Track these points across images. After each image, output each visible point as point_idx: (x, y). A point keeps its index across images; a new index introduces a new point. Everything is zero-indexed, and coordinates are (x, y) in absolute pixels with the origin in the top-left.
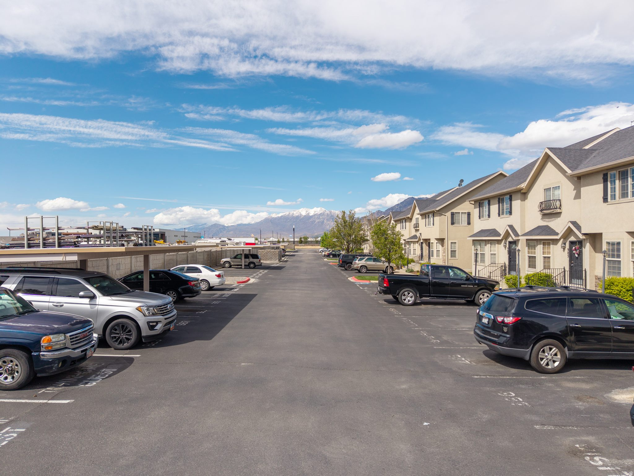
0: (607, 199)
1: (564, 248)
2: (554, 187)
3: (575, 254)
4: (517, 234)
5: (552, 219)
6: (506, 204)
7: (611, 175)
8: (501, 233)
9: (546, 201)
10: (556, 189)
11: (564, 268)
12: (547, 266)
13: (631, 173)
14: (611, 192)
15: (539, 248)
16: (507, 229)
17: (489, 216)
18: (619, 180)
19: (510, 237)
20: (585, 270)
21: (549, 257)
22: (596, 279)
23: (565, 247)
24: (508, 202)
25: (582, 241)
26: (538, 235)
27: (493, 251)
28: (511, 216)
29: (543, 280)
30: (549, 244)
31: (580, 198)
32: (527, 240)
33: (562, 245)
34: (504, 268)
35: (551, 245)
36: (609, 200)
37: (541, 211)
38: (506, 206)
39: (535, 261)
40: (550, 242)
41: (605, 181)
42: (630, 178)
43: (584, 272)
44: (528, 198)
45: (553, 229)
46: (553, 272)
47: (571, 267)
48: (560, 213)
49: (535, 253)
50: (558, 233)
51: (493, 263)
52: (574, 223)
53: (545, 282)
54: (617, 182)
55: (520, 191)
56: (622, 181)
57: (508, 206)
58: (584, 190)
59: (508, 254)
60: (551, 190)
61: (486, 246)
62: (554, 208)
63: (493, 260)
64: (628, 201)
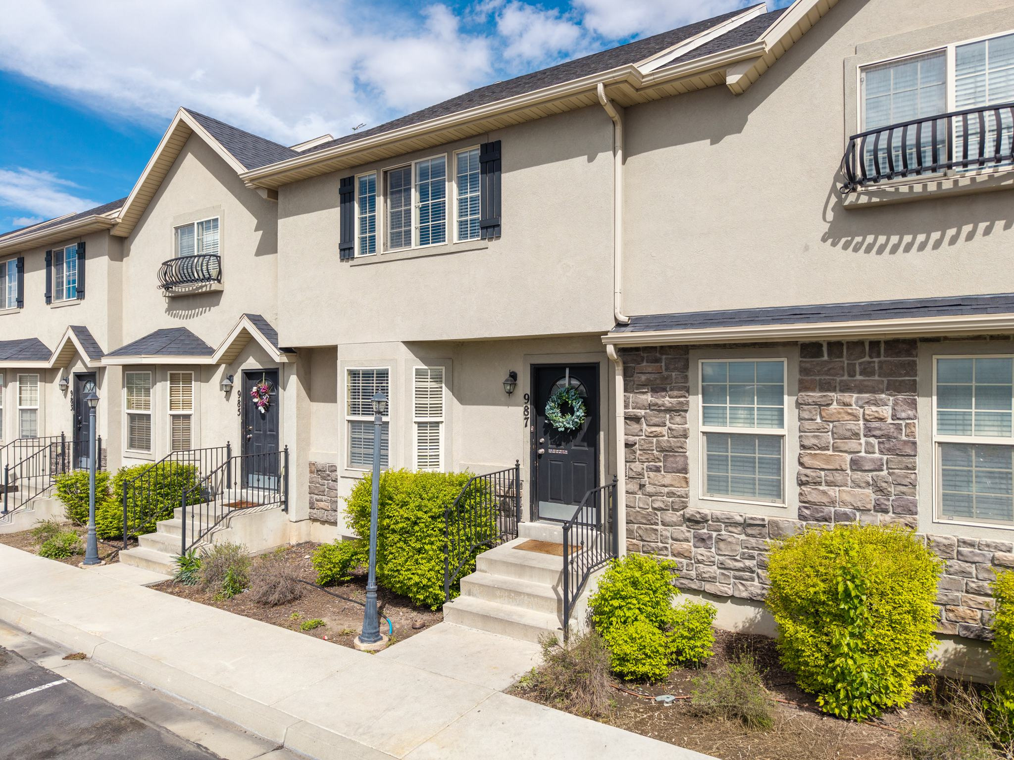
0: (352, 249)
1: (228, 389)
2: (202, 223)
3: (257, 407)
4: (96, 352)
5: (197, 310)
6: (69, 267)
7: (363, 184)
8: (53, 351)
9: (179, 259)
10: (208, 228)
11: (228, 446)
12: (180, 442)
13: (418, 178)
14: (363, 231)
15: (161, 391)
16: (69, 338)
17: (20, 302)
18: (385, 195)
19: (79, 362)
20: (286, 451)
21: (187, 417)
22: (311, 472)
23: (232, 387)
24: (74, 262)
25: (278, 369)
26: (158, 352)
27: (29, 402)
28: (82, 302)
29: (168, 486)
30: (187, 380)
31: (274, 250)
32: (126, 367)
33: (222, 381)
34: (59, 450)
35: (193, 382)
36: (357, 253)
37: (167, 286)
38: (67, 273)
39: (149, 429)
40: (191, 374)
41: (346, 198)
42: (416, 190)
43: (283, 455)
44: (132, 253)
45: (198, 339)
46: (198, 457)
47: (246, 443)
48: (218, 293)
49: (147, 406)
50: (211, 348)
51: (28, 437)
52: (257, 320)
53: (176, 490)
54: (380, 201)
55: (109, 230)
56: (391, 201)
57: (74, 274)
58: (286, 226)
59: (73, 409)
60: (193, 231)
61: (6, 386)
62: (201, 277)
63: (28, 428)
64: (410, 255)
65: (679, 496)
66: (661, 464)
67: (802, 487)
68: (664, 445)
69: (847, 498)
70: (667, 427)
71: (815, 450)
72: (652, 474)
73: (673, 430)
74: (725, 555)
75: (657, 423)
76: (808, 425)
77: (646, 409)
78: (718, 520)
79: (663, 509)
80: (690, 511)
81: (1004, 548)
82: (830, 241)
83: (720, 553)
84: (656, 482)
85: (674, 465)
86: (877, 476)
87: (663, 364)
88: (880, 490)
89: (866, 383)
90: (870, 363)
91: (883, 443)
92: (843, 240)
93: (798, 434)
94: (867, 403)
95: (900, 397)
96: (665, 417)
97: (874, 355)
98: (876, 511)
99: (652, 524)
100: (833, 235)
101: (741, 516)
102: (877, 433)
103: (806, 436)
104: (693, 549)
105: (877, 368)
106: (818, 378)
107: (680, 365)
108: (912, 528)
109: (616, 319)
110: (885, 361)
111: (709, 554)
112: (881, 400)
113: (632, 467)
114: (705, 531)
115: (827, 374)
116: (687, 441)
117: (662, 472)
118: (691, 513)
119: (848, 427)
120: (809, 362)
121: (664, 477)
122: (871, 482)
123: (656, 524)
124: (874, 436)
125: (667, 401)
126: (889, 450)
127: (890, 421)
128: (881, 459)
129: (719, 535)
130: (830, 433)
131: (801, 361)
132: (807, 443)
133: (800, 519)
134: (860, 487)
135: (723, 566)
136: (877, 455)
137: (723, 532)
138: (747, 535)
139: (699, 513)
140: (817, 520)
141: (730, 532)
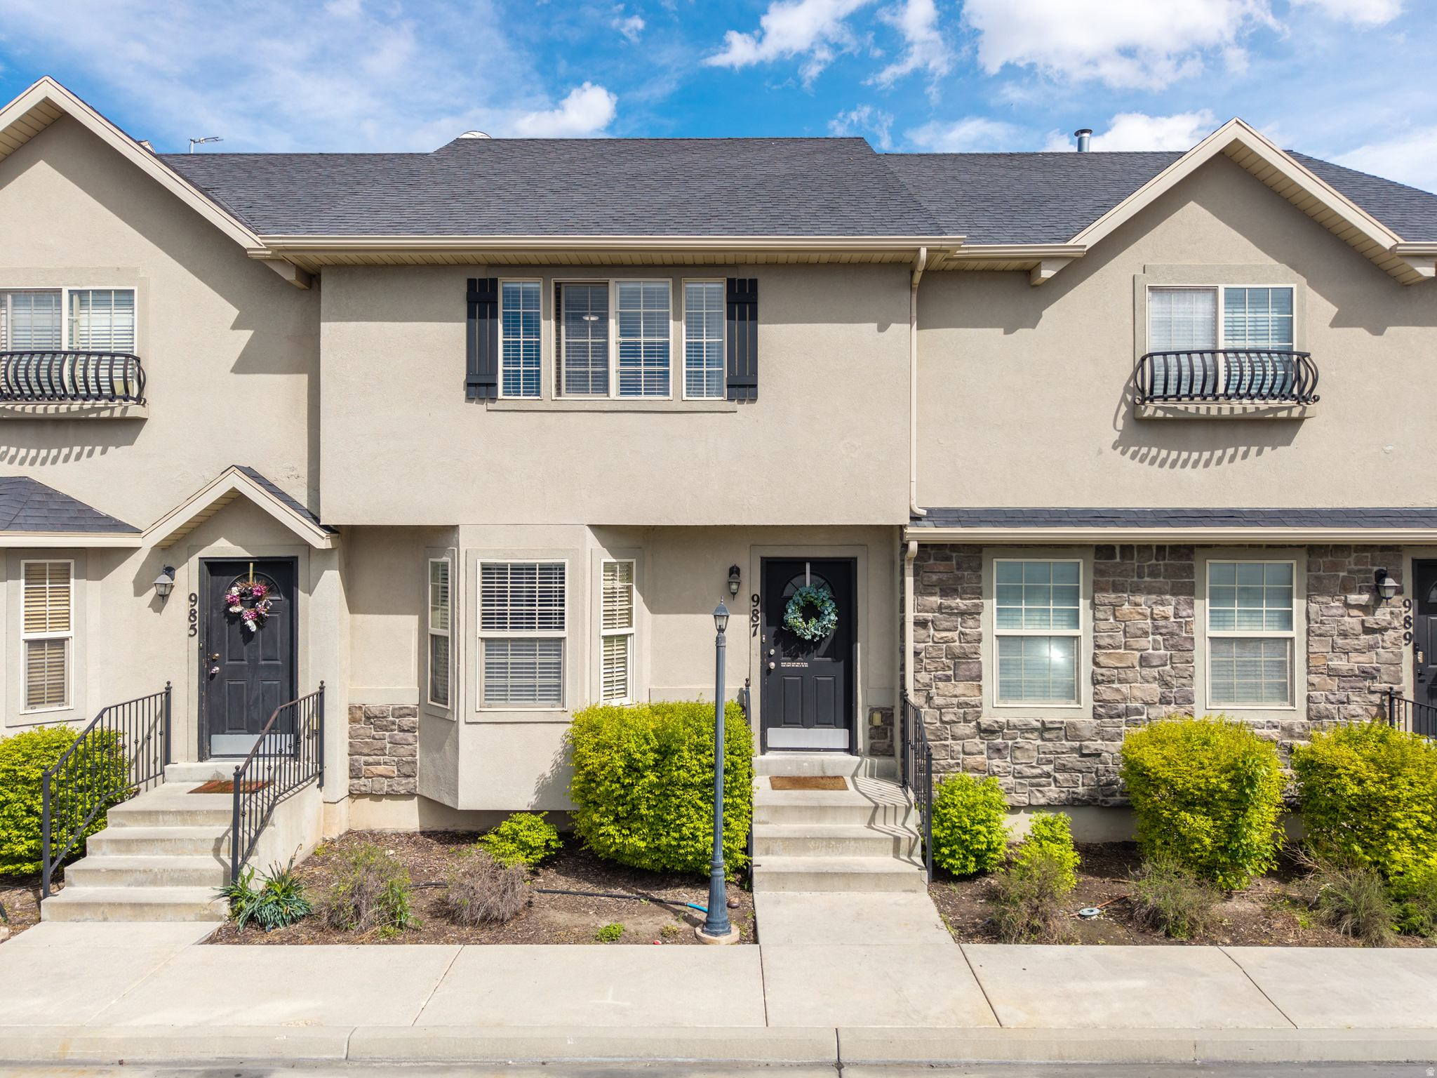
0: (489, 387)
1: (163, 590)
2: (81, 293)
3: (241, 620)
7: (512, 294)
10: (102, 304)
11: (164, 693)
12: (43, 689)
13: (618, 304)
14: (515, 362)
18: (558, 318)
20: (321, 690)
21: (61, 644)
22: (354, 721)
23: (171, 586)
25: (295, 558)
26: (11, 526)
30: (62, 575)
31: (312, 368)
35: (72, 580)
36: (500, 395)
40: (66, 565)
41: (480, 312)
42: (615, 319)
45: (73, 501)
47: (210, 681)
48: (135, 424)
54: (546, 324)
60: (58, 303)
64: (607, 407)
65: (973, 706)
66: (951, 673)
67: (1097, 686)
68: (957, 651)
69: (1137, 693)
70: (958, 632)
71: (1109, 649)
72: (941, 684)
73: (966, 634)
74: (1022, 763)
75: (948, 628)
76: (1102, 625)
77: (934, 612)
78: (1015, 727)
79: (954, 722)
80: (985, 720)
81: (1259, 726)
82: (1120, 448)
83: (1017, 761)
84: (947, 693)
85: (968, 673)
86: (1163, 671)
87: (954, 562)
88: (1166, 684)
89: (1154, 584)
90: (1157, 565)
91: (1167, 640)
92: (1132, 449)
93: (1092, 634)
94: (1155, 603)
95: (1182, 598)
96: (957, 621)
97: (1161, 558)
98: (1161, 703)
99: (941, 740)
100: (1122, 443)
101: (1038, 721)
102: (1163, 631)
103: (1102, 636)
104: (987, 761)
105: (1162, 570)
106: (1111, 579)
107: (974, 564)
108: (1191, 715)
109: (911, 510)
110: (1171, 564)
111: (1004, 764)
112: (1167, 600)
113: (919, 679)
114: (1000, 740)
115: (1119, 576)
116: (980, 645)
117: (953, 682)
118: (988, 723)
119: (1139, 626)
120: (1105, 563)
121: (955, 686)
122: (1158, 677)
123: (946, 739)
124: (1161, 634)
125: (959, 603)
126: (1172, 646)
127: (1172, 619)
128: (1166, 655)
129: (1016, 743)
130: (1121, 633)
131: (1095, 563)
132: (1102, 642)
133: (1094, 718)
134: (1148, 682)
135: (1020, 775)
136: (1162, 652)
137: (1019, 740)
138: (1043, 739)
139: (997, 722)
140: (1111, 717)
141: (1027, 739)
